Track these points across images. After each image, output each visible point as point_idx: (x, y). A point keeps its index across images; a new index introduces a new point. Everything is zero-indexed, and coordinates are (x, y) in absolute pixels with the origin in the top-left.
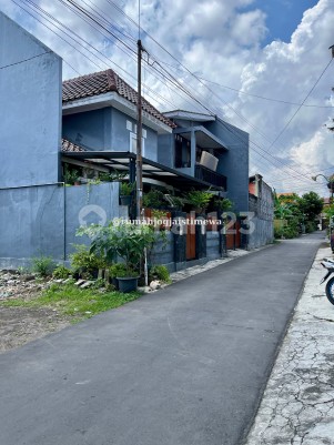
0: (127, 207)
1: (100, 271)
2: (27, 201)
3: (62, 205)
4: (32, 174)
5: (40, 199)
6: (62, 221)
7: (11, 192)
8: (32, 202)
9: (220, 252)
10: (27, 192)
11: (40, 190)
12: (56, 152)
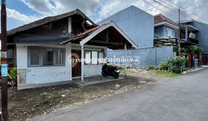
0: (176, 52)
1: (169, 68)
2: (144, 52)
3: (155, 52)
4: (145, 45)
5: (148, 51)
6: (155, 56)
7: (139, 50)
8: (145, 52)
9: (199, 66)
10: (144, 49)
11: (148, 49)
12: (153, 39)
